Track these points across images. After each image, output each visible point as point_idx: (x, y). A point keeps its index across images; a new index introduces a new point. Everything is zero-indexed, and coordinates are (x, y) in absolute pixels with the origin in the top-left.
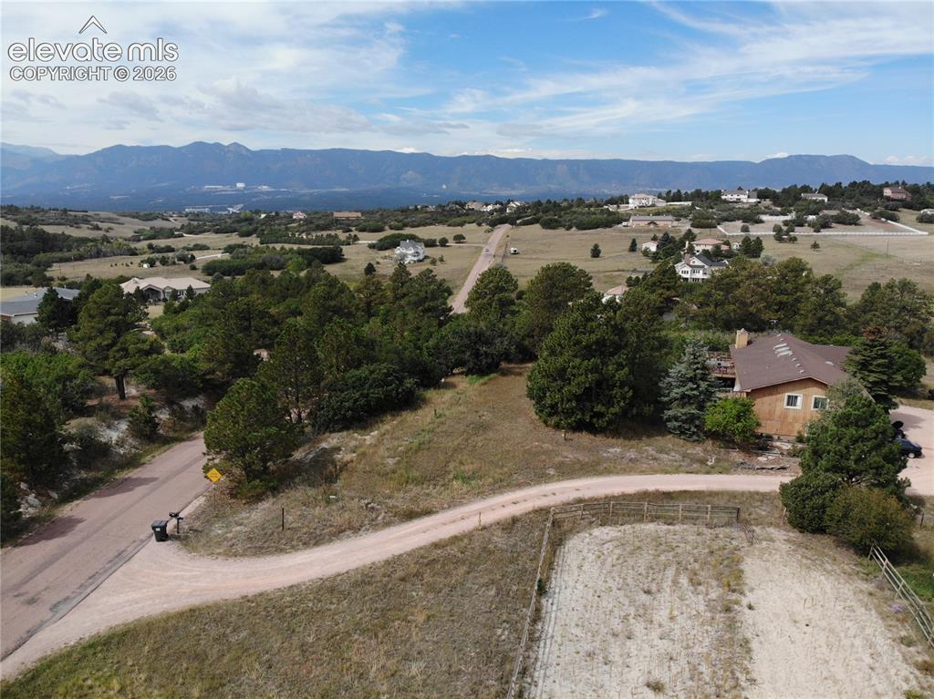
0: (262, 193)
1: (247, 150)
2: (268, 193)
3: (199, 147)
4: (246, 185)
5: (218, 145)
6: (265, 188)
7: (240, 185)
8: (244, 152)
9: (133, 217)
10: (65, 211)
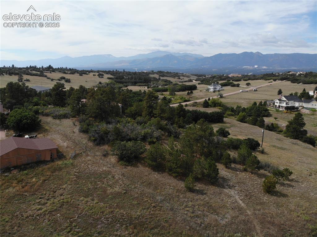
0: (263, 69)
1: (261, 54)
2: (264, 69)
3: (245, 54)
4: (258, 66)
5: (252, 53)
6: (265, 67)
7: (256, 66)
8: (260, 55)
9: (195, 76)
10: (177, 73)
